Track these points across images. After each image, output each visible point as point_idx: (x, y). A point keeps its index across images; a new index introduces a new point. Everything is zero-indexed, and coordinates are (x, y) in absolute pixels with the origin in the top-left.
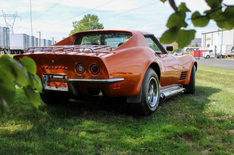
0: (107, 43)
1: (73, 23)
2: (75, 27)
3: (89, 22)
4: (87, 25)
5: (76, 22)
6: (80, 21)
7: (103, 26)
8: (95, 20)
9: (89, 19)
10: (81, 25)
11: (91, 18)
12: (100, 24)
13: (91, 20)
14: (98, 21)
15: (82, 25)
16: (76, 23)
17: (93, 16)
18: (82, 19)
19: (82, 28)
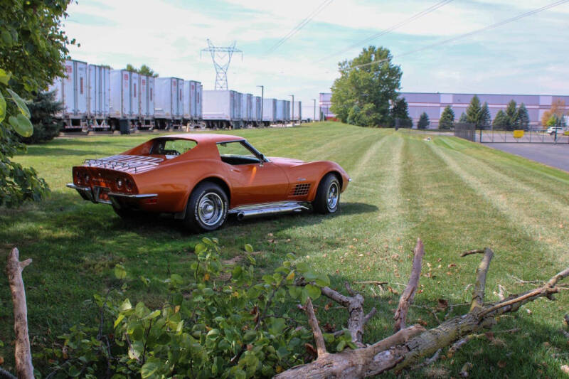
0: (409, 104)
1: (340, 64)
2: (343, 72)
3: (373, 63)
4: (367, 69)
5: (346, 62)
6: (355, 59)
7: (401, 72)
8: (384, 58)
9: (371, 57)
10: (355, 69)
11: (376, 55)
12: (395, 68)
13: (376, 59)
14: (389, 60)
15: (358, 69)
16: (346, 65)
17: (380, 49)
18: (358, 56)
19: (356, 74)
